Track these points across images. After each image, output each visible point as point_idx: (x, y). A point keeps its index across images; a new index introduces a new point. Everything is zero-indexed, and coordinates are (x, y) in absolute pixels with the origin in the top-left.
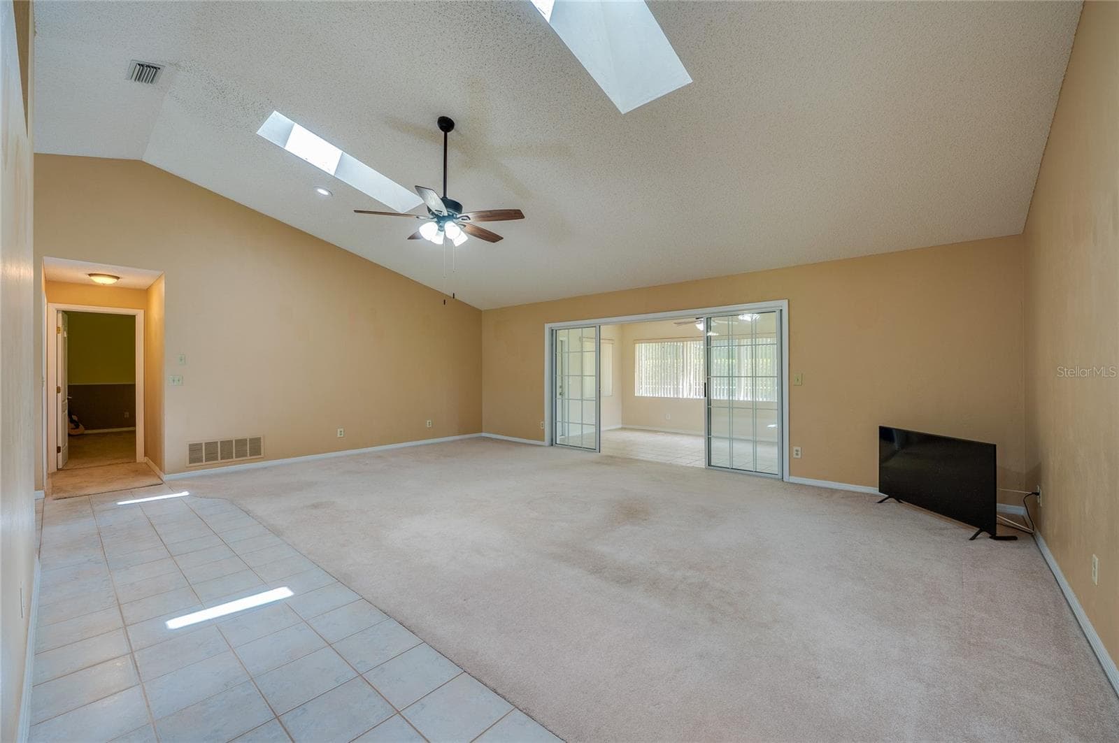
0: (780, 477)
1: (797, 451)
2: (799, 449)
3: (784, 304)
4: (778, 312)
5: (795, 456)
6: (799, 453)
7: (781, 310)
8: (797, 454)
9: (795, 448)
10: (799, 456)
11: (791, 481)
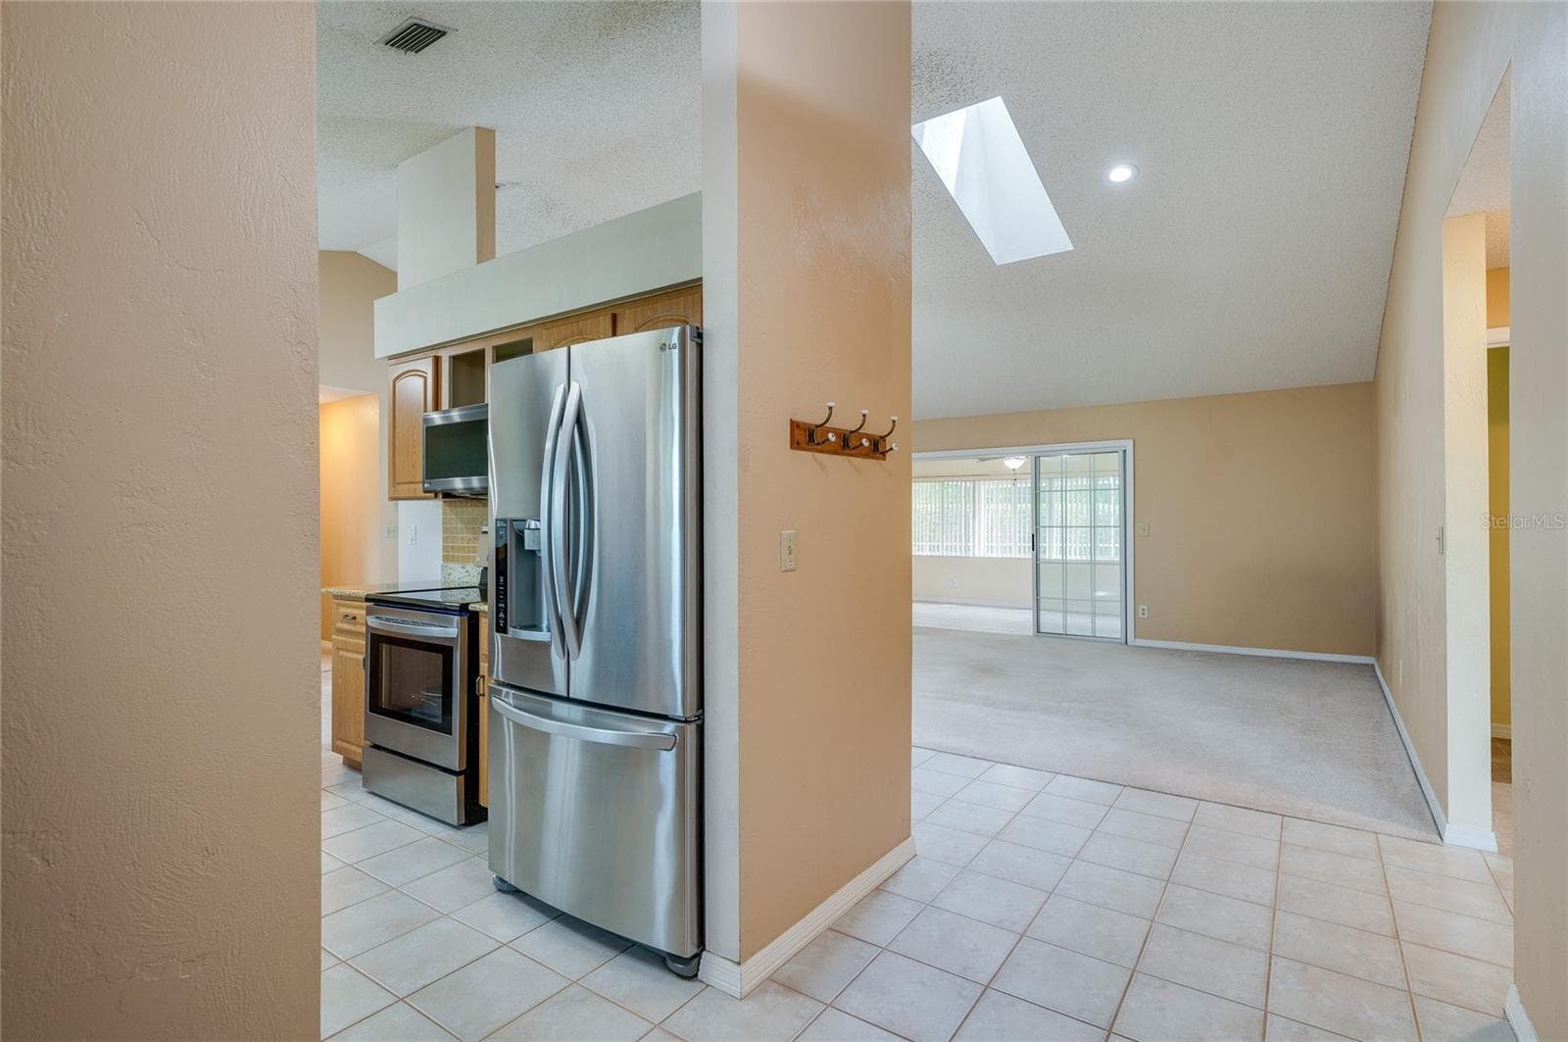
0: (1124, 641)
1: (1143, 610)
2: (1145, 607)
3: (1129, 445)
4: (1121, 453)
5: (1141, 616)
6: (1146, 612)
7: (1125, 451)
8: (1143, 614)
9: (1141, 607)
10: (1145, 616)
11: (1136, 644)
